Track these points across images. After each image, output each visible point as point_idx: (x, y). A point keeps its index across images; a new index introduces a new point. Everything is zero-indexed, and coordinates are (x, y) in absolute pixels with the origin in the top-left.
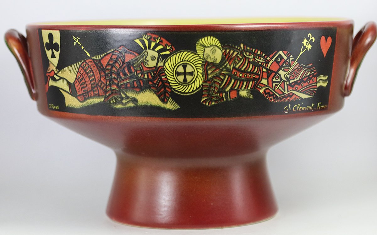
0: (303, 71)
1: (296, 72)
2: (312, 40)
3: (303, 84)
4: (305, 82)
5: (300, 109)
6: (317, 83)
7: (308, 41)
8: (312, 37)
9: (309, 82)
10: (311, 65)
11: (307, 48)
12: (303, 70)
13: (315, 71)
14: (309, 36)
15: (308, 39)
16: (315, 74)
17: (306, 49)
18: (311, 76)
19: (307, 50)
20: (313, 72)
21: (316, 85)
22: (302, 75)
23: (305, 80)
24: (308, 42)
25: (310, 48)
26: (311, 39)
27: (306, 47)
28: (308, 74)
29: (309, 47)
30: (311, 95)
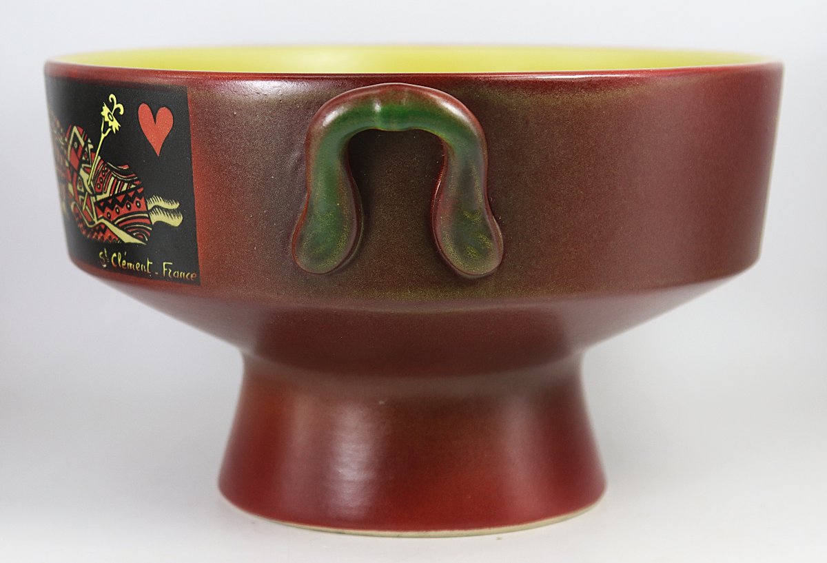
0: (113, 178)
1: (101, 178)
2: (118, 109)
3: (117, 208)
4: (122, 205)
5: (123, 264)
6: (148, 212)
7: (111, 111)
8: (117, 103)
9: (128, 206)
10: (125, 168)
11: (111, 127)
12: (112, 176)
13: (137, 183)
14: (111, 101)
15: (110, 106)
16: (140, 191)
17: (109, 130)
18: (131, 194)
19: (112, 131)
20: (133, 186)
21: (149, 218)
22: (113, 188)
23: (120, 198)
24: (112, 114)
25: (118, 129)
26: (116, 106)
27: (110, 125)
28: (124, 188)
29: (115, 125)
30: (139, 239)
